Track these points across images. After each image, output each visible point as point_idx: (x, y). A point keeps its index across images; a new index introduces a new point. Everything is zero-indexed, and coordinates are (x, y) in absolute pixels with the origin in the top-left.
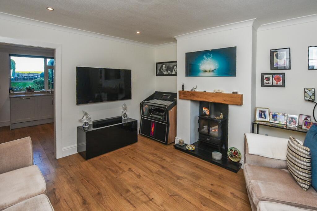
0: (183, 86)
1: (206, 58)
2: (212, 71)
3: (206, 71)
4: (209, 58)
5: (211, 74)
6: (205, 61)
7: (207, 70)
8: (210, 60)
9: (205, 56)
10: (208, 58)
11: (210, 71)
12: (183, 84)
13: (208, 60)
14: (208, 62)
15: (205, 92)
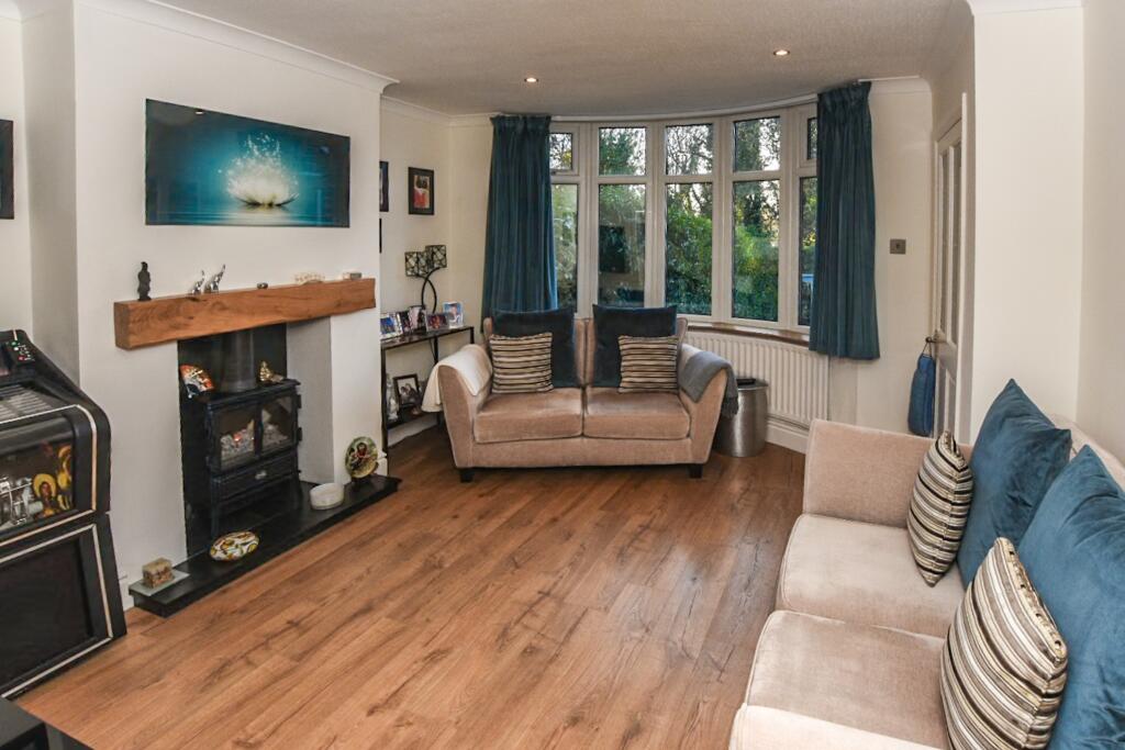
0: (144, 276)
1: (257, 153)
2: (279, 205)
3: (254, 205)
4: (267, 154)
5: (276, 215)
6: (253, 162)
7: (260, 201)
8: (271, 160)
9: (250, 143)
10: (263, 154)
11: (270, 205)
12: (145, 265)
13: (264, 162)
14: (263, 168)
15: (266, 286)
